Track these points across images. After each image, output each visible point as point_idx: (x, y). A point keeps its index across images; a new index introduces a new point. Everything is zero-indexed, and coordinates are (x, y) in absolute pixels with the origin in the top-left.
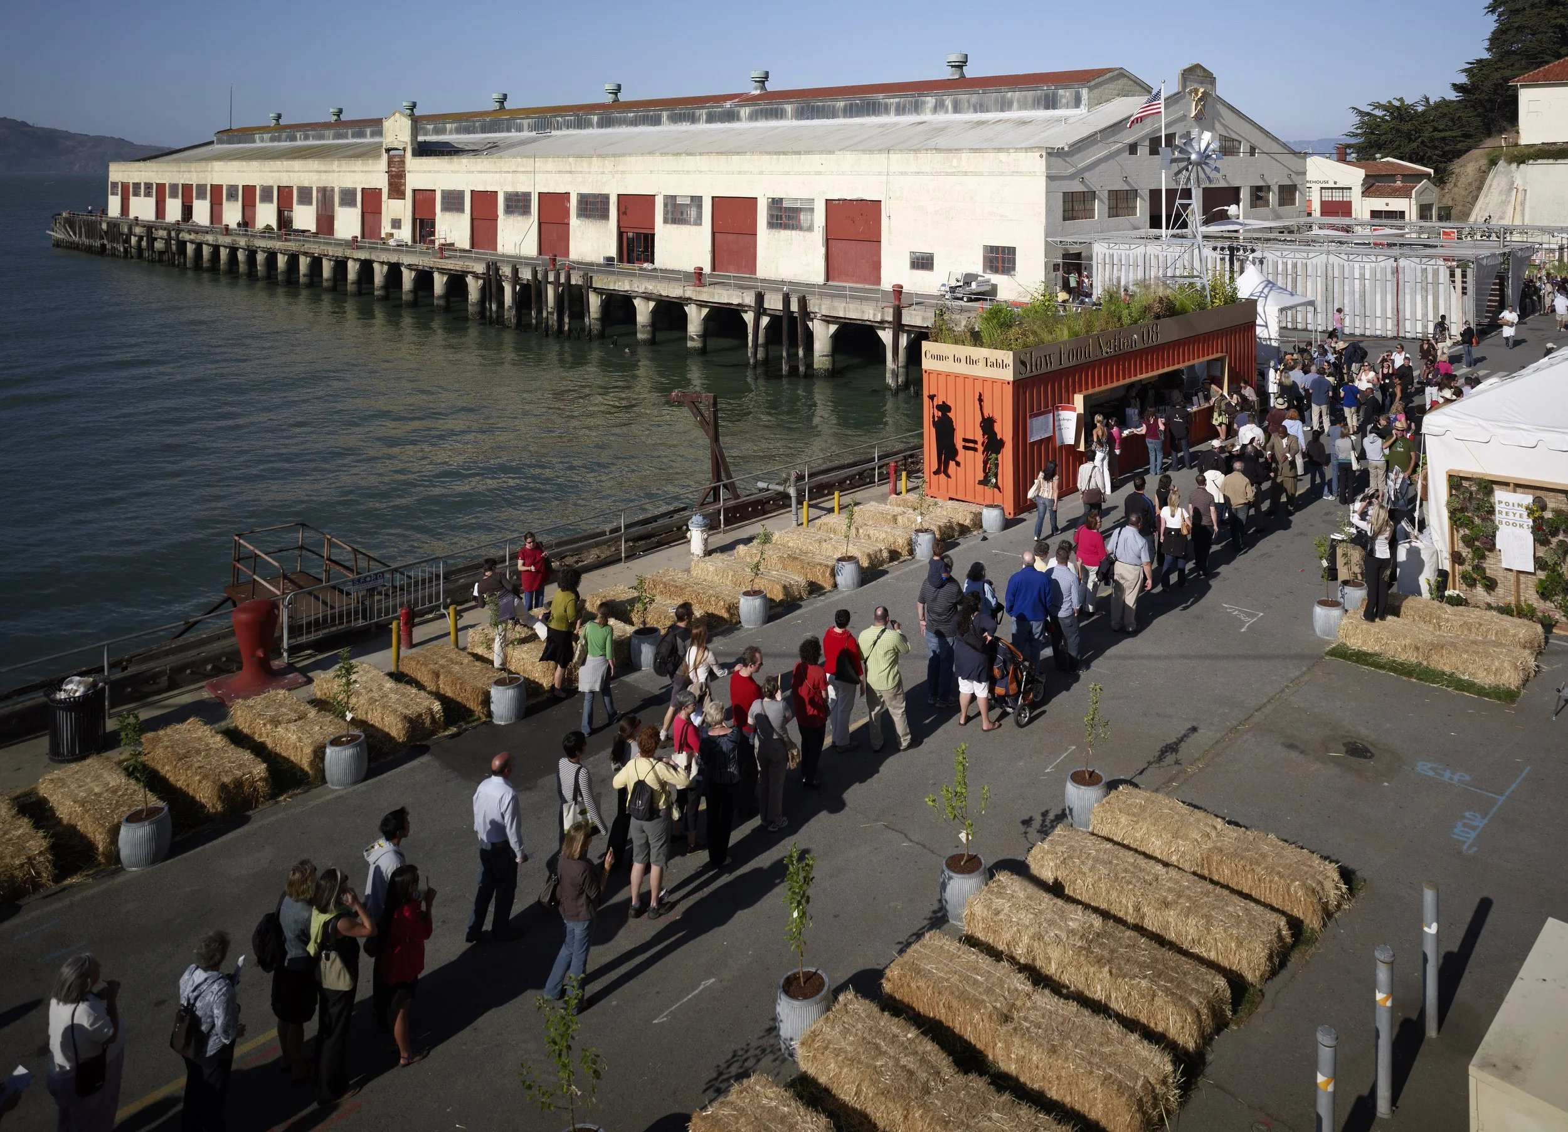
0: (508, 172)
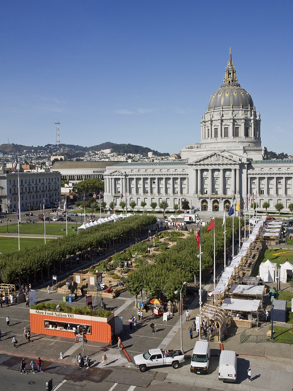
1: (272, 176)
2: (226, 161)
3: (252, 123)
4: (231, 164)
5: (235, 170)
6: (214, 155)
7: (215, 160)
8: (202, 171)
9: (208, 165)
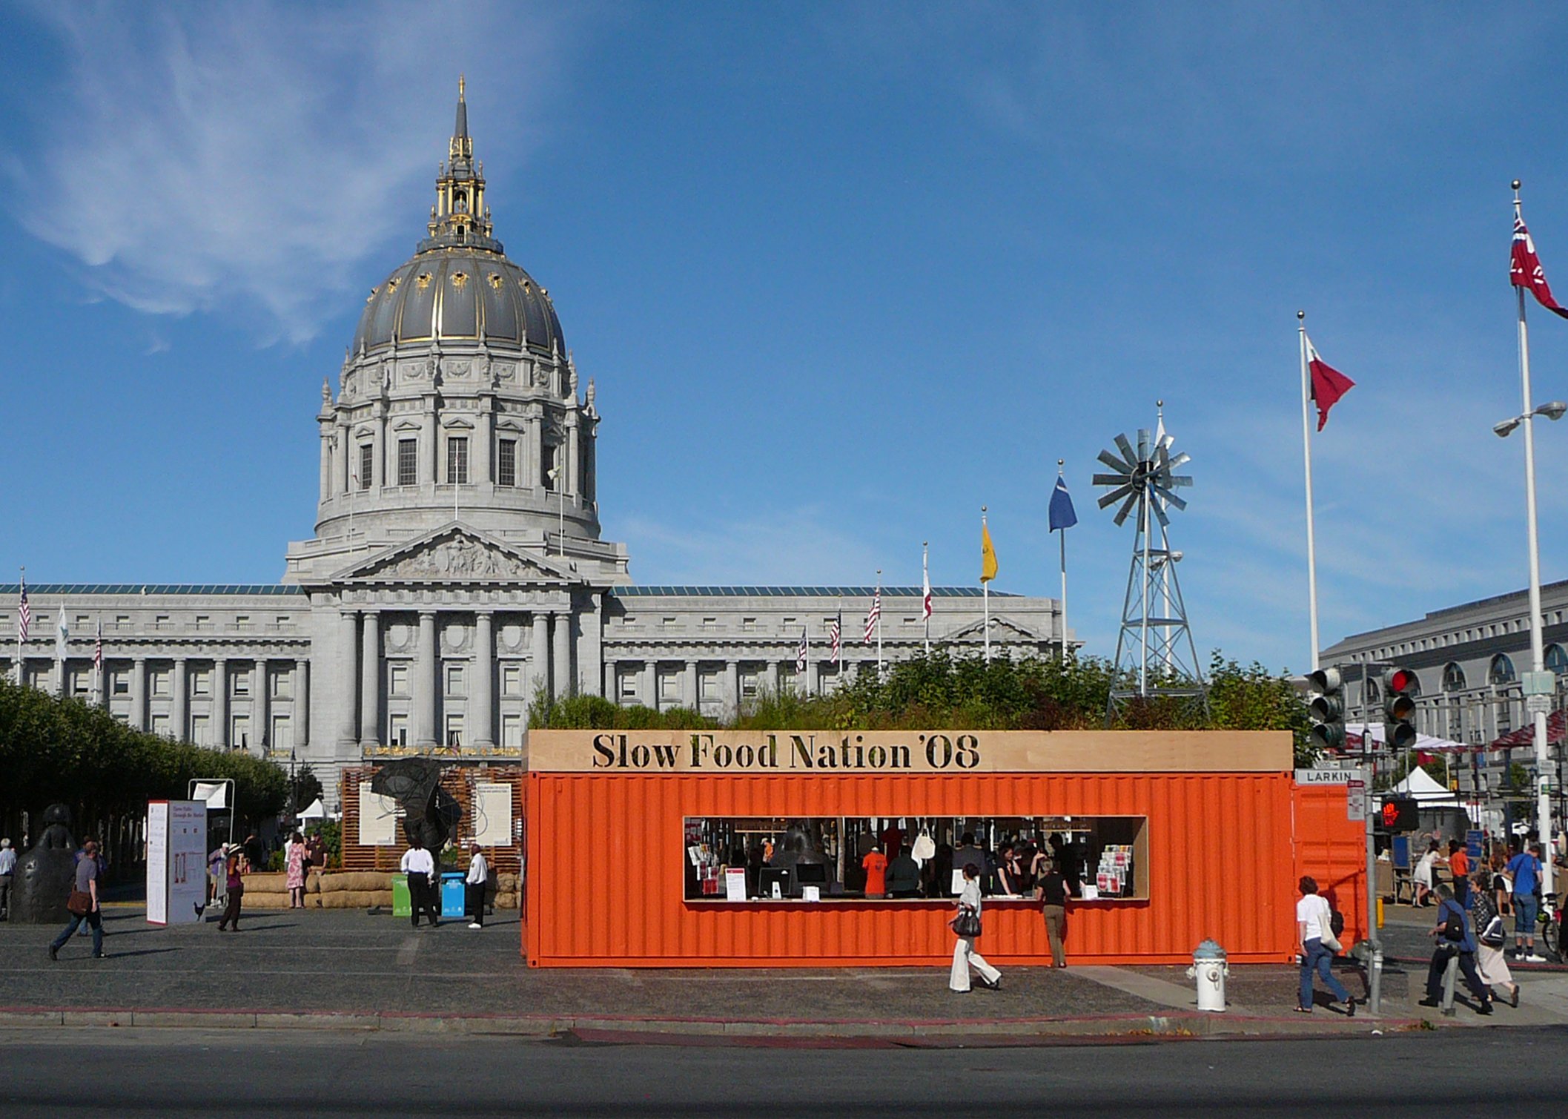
1: (718, 654)
2: (506, 571)
3: (568, 429)
4: (530, 587)
5: (551, 619)
6: (450, 537)
7: (455, 563)
8: (387, 619)
9: (416, 587)
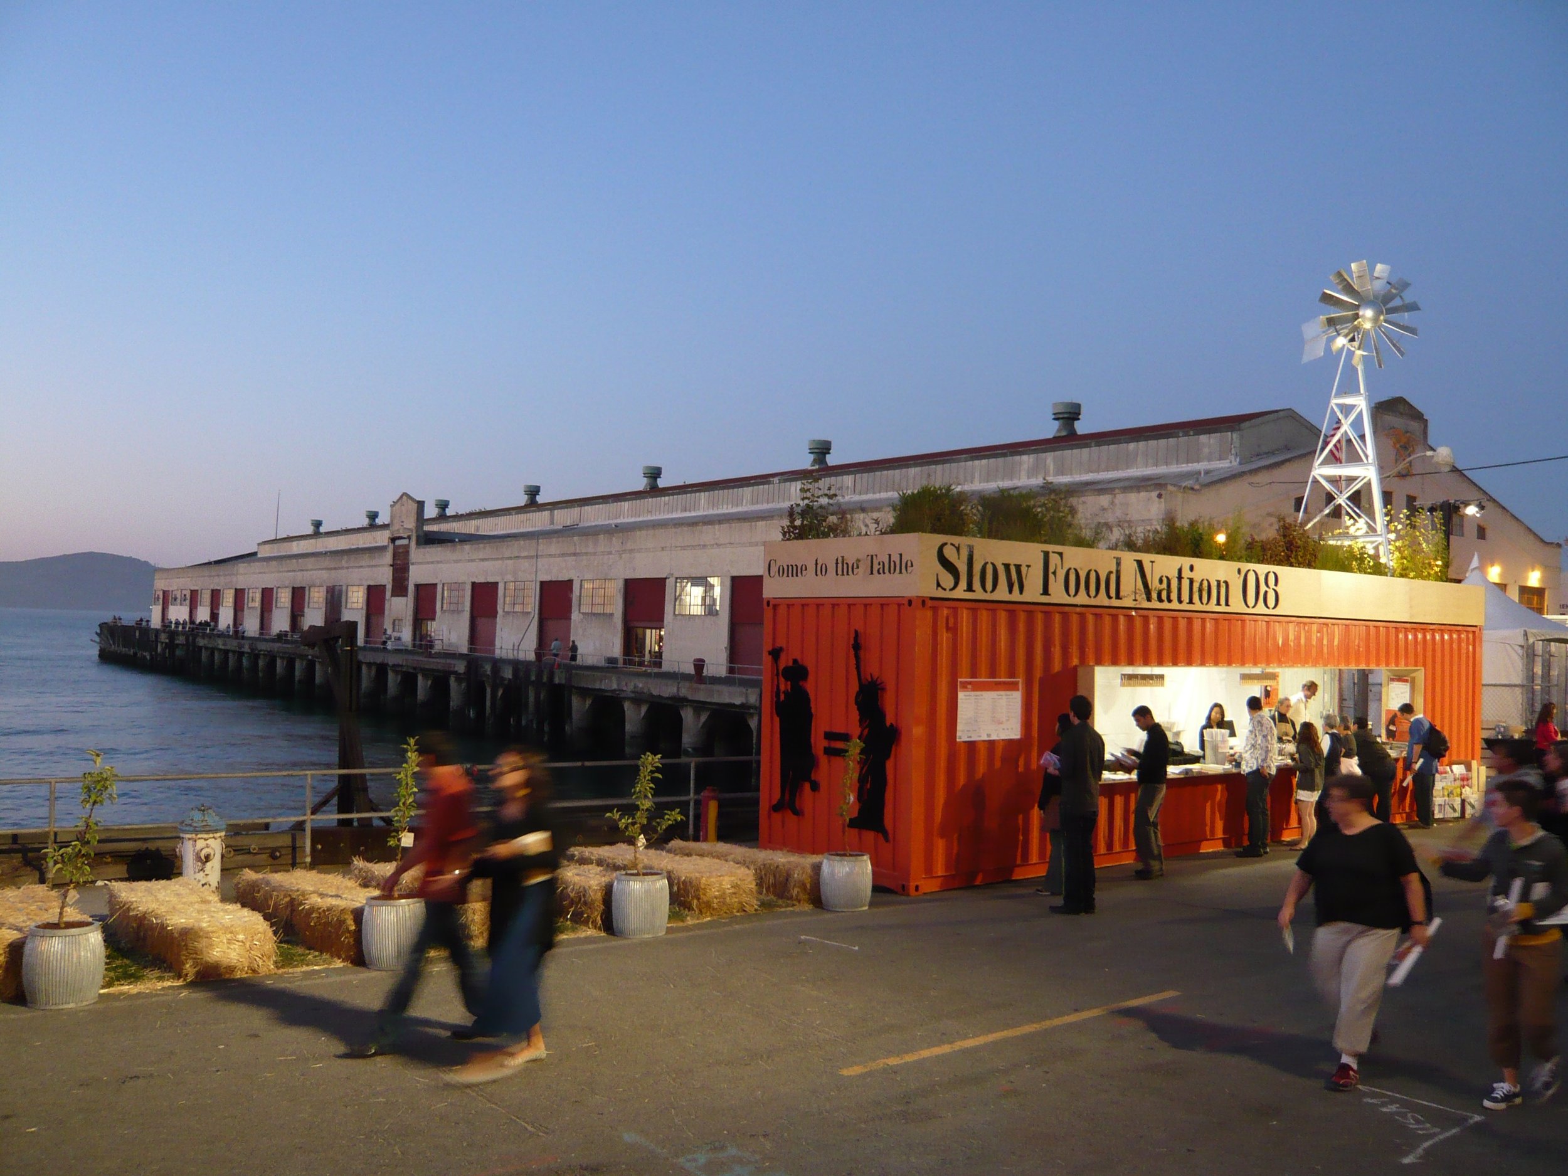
0: (510, 558)
